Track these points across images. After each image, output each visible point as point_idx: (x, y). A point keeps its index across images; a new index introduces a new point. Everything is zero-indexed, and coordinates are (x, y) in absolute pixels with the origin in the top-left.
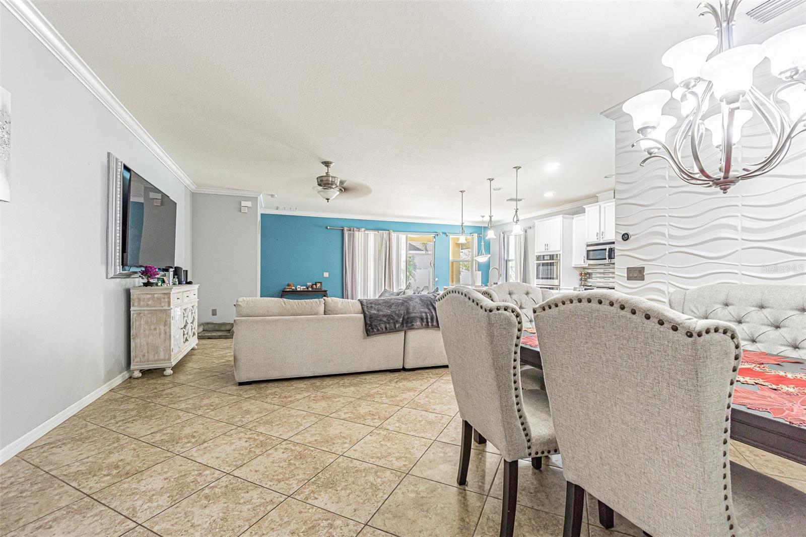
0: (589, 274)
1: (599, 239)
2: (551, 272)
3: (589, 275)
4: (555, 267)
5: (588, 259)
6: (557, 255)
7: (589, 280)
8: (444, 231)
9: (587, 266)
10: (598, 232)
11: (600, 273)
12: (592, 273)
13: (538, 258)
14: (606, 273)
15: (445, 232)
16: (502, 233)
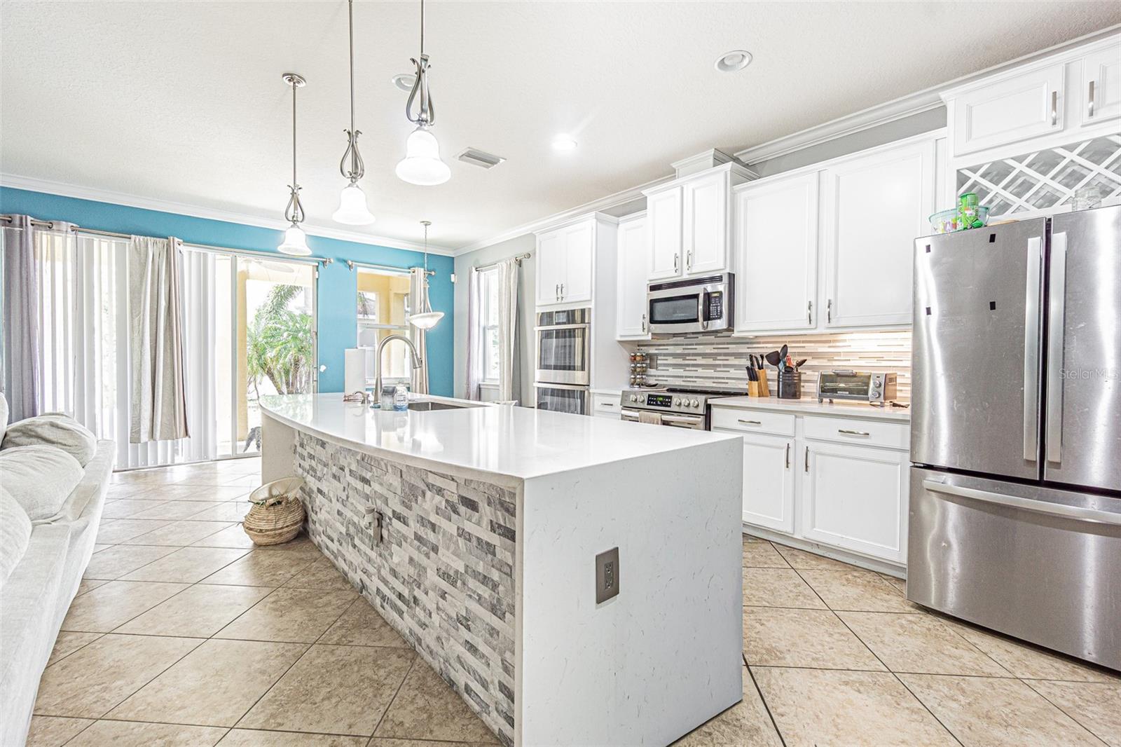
0: (651, 357)
1: (679, 272)
2: (570, 353)
3: (651, 360)
4: (578, 341)
5: (652, 321)
6: (583, 311)
7: (652, 371)
8: (342, 256)
9: (649, 337)
10: (678, 255)
11: (675, 356)
12: (657, 355)
13: (547, 318)
14: (720, 354)
15: (346, 258)
16: (474, 269)
